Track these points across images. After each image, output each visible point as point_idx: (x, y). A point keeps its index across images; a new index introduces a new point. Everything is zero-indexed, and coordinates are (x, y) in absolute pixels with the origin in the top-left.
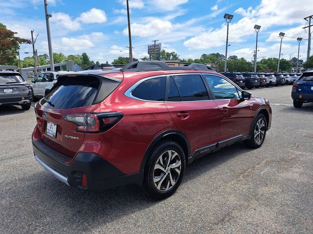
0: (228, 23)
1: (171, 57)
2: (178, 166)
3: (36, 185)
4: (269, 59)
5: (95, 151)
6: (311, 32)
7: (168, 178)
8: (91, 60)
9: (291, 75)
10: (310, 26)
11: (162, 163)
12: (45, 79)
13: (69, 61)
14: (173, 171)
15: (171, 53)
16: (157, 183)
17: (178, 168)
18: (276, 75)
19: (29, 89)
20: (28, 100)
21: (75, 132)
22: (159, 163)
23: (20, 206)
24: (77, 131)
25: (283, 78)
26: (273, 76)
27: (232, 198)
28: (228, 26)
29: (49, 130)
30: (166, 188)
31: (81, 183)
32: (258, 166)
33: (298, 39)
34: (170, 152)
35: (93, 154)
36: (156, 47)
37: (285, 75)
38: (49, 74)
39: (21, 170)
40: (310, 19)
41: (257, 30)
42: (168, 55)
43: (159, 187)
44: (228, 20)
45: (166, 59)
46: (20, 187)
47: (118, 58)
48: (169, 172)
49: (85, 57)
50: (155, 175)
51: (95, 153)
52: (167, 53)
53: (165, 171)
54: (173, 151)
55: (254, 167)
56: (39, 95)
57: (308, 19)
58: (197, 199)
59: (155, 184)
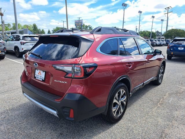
0: (124, 8)
1: (88, 28)
2: (124, 99)
3: (23, 114)
4: (144, 32)
5: (79, 92)
6: (168, 16)
7: (120, 108)
8: (38, 28)
9: (158, 41)
10: (168, 13)
11: (117, 98)
12: (13, 39)
13: (24, 28)
14: (122, 103)
15: (88, 26)
16: (114, 112)
17: (125, 101)
18: (151, 40)
19: (4, 45)
20: (3, 53)
21: (64, 78)
22: (116, 98)
23: (16, 131)
24: (65, 77)
25: (155, 42)
26: (149, 41)
27: (160, 120)
28: (124, 10)
29: (37, 75)
30: (118, 115)
31: (69, 116)
32: (165, 97)
33: (161, 20)
34: (121, 90)
35: (78, 95)
36: (80, 22)
37: (155, 41)
38: (16, 36)
39: (9, 102)
40: (168, 9)
41: (140, 14)
42: (87, 27)
43: (115, 115)
44: (124, 7)
45: (86, 29)
46: (12, 116)
47: (56, 28)
48: (120, 104)
49: (35, 27)
50: (113, 107)
51: (79, 93)
52: (86, 26)
53: (118, 103)
54: (123, 90)
55: (163, 98)
56: (10, 49)
57: (167, 9)
58: (138, 122)
59: (113, 113)
